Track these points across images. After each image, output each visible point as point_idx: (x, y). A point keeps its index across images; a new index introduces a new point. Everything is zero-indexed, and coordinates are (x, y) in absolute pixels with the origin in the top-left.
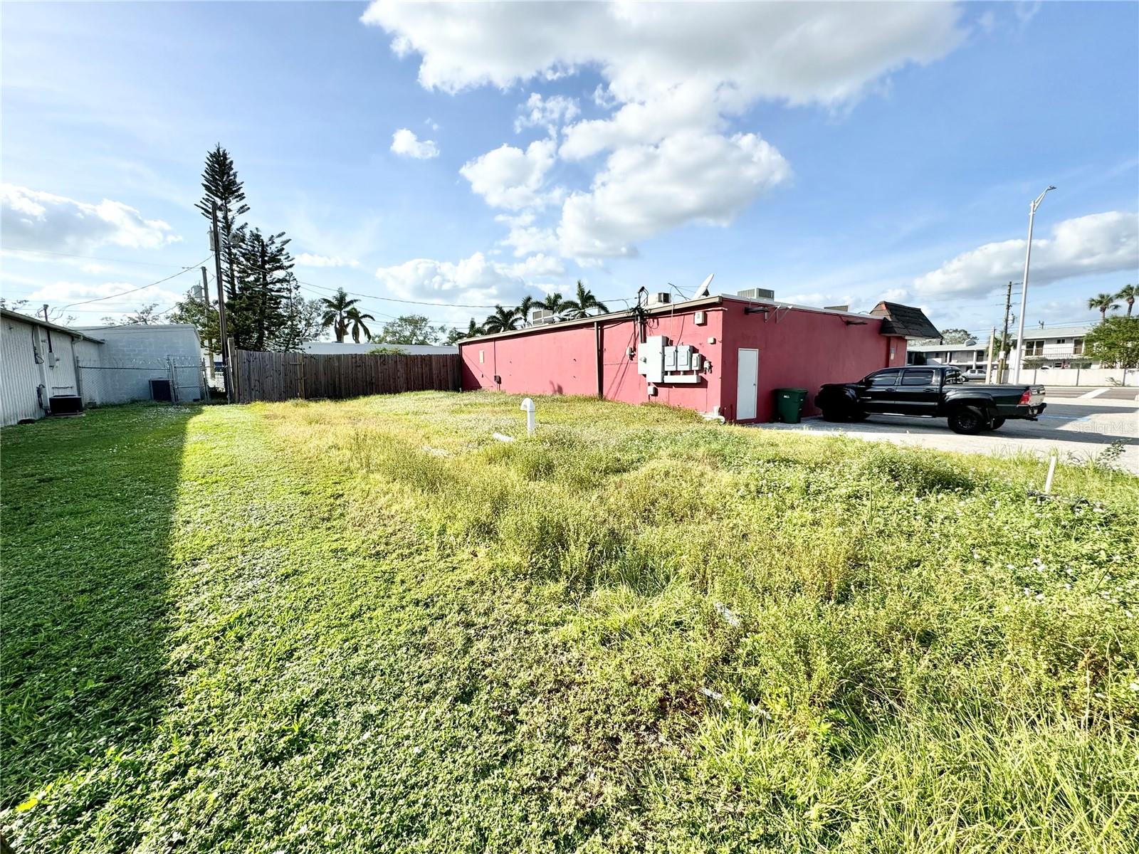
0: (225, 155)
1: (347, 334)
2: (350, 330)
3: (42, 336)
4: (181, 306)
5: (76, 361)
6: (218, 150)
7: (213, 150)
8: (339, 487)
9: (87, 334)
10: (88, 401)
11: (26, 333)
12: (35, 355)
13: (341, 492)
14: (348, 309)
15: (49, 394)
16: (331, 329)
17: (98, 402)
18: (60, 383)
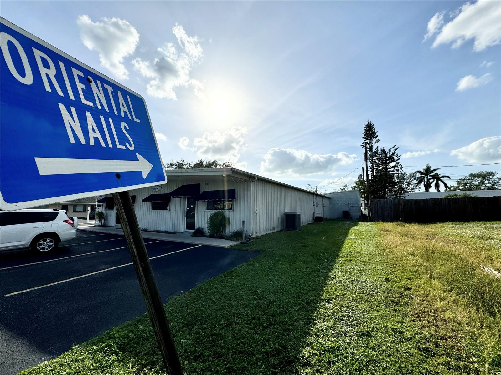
0: (371, 123)
1: (432, 187)
2: (433, 185)
3: (315, 197)
4: (356, 183)
5: (323, 204)
6: (368, 123)
7: (366, 123)
8: (409, 282)
9: (326, 196)
10: (325, 218)
11: (311, 197)
12: (313, 203)
13: (410, 286)
14: (433, 174)
15: (316, 215)
16: (422, 186)
17: (328, 218)
18: (319, 212)
